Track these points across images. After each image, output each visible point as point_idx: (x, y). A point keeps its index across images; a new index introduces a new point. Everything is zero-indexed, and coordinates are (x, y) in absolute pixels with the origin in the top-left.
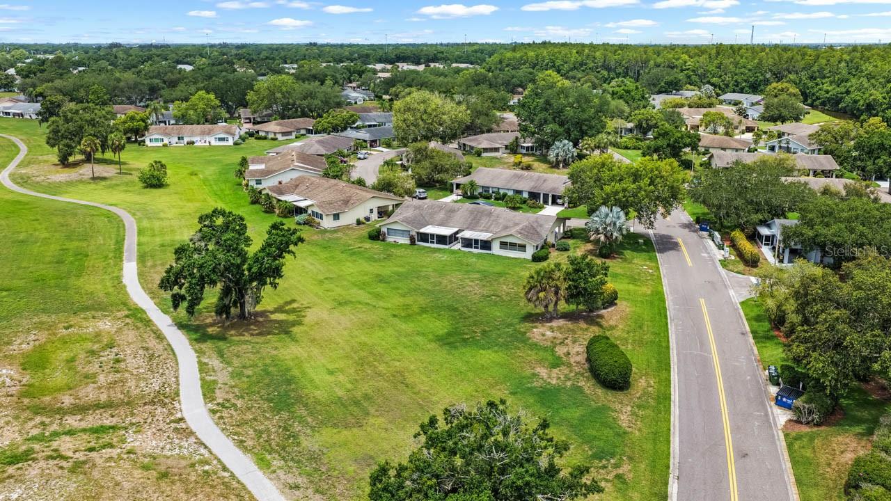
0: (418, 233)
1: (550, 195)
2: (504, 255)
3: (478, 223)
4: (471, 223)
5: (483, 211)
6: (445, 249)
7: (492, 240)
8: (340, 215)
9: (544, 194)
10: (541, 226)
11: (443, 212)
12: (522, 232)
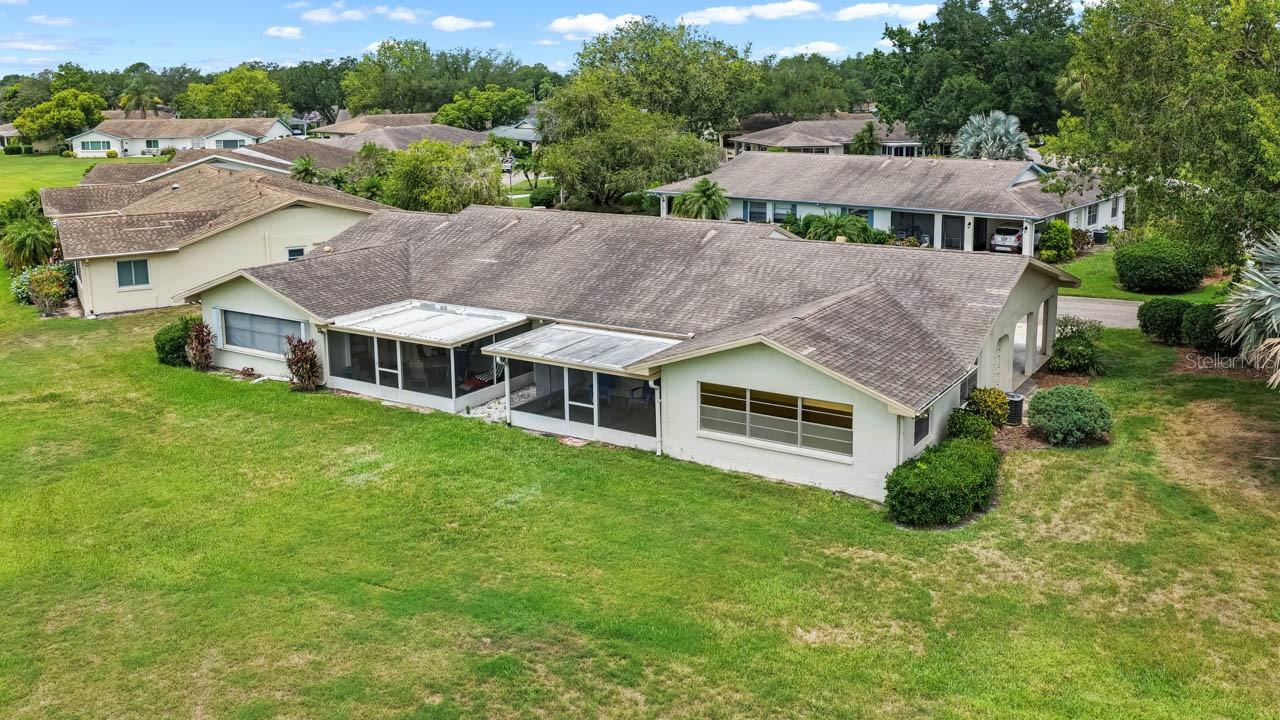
0: (334, 337)
1: (969, 220)
2: (725, 466)
3: (622, 288)
4: (593, 290)
5: (667, 240)
6: (438, 415)
7: (657, 371)
8: (153, 267)
9: (946, 218)
10: (945, 302)
11: (496, 246)
12: (830, 330)
